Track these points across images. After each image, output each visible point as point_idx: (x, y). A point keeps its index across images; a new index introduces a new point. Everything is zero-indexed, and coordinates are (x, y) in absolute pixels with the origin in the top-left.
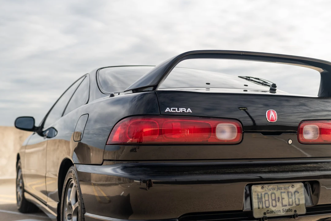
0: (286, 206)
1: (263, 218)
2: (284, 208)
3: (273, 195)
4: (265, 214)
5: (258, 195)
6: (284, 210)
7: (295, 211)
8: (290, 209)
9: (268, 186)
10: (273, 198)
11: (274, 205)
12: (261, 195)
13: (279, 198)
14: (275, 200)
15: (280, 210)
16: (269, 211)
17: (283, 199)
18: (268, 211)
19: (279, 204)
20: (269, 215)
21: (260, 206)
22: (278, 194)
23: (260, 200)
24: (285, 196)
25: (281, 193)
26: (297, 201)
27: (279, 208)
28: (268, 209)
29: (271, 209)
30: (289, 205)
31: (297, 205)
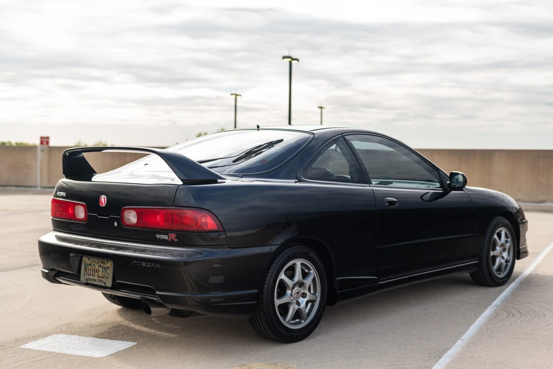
1: (86, 283)
2: (99, 278)
3: (94, 266)
4: (87, 280)
5: (85, 264)
7: (105, 283)
9: (92, 259)
10: (94, 269)
11: (93, 274)
15: (96, 280)
17: (99, 271)
19: (96, 274)
20: (89, 282)
21: (85, 273)
22: (97, 267)
23: (86, 269)
24: (100, 269)
25: (100, 266)
26: (107, 275)
27: (96, 278)
28: (89, 277)
29: (91, 277)
30: (102, 277)
31: (107, 278)
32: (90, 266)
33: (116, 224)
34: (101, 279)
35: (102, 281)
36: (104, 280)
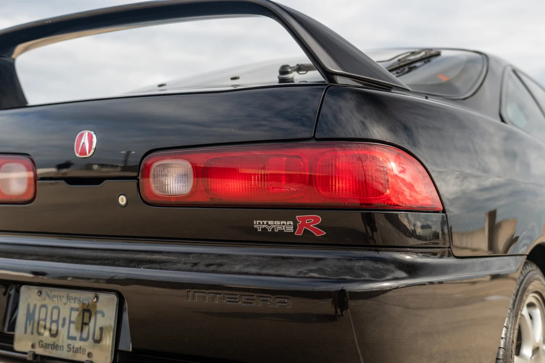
0: (75, 339)
2: (70, 342)
4: (34, 346)
5: (29, 305)
6: (71, 347)
7: (89, 355)
8: (82, 348)
9: (51, 292)
11: (54, 331)
12: (35, 306)
13: (64, 319)
14: (57, 322)
15: (63, 346)
16: (43, 342)
18: (41, 343)
20: (40, 352)
21: (29, 330)
23: (30, 317)
25: (72, 309)
26: (97, 332)
27: (63, 340)
28: (41, 338)
29: (47, 339)
30: (82, 338)
31: (96, 341)
32: (44, 310)
33: (122, 200)
34: (78, 343)
35: (82, 350)
36: (89, 346)
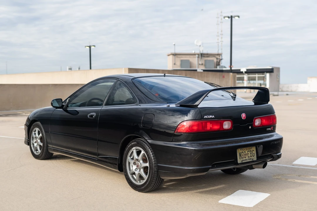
0: (249, 157)
1: (241, 163)
2: (249, 158)
3: (245, 153)
4: (242, 161)
5: (239, 153)
10: (245, 154)
11: (245, 157)
17: (248, 154)
19: (247, 156)
20: (243, 162)
21: (240, 158)
22: (247, 152)
23: (240, 155)
24: (249, 153)
25: (248, 151)
26: (253, 154)
27: (247, 158)
28: (243, 159)
29: (244, 159)
30: (251, 157)
31: (253, 156)
32: (242, 153)
33: (250, 127)
34: (250, 158)
35: (251, 159)
36: (252, 158)
